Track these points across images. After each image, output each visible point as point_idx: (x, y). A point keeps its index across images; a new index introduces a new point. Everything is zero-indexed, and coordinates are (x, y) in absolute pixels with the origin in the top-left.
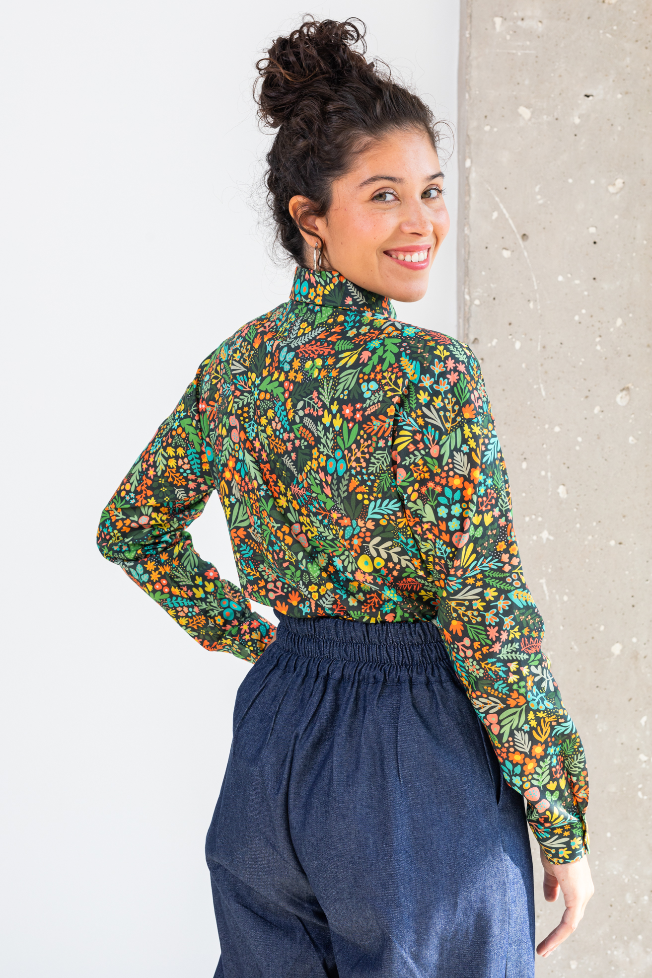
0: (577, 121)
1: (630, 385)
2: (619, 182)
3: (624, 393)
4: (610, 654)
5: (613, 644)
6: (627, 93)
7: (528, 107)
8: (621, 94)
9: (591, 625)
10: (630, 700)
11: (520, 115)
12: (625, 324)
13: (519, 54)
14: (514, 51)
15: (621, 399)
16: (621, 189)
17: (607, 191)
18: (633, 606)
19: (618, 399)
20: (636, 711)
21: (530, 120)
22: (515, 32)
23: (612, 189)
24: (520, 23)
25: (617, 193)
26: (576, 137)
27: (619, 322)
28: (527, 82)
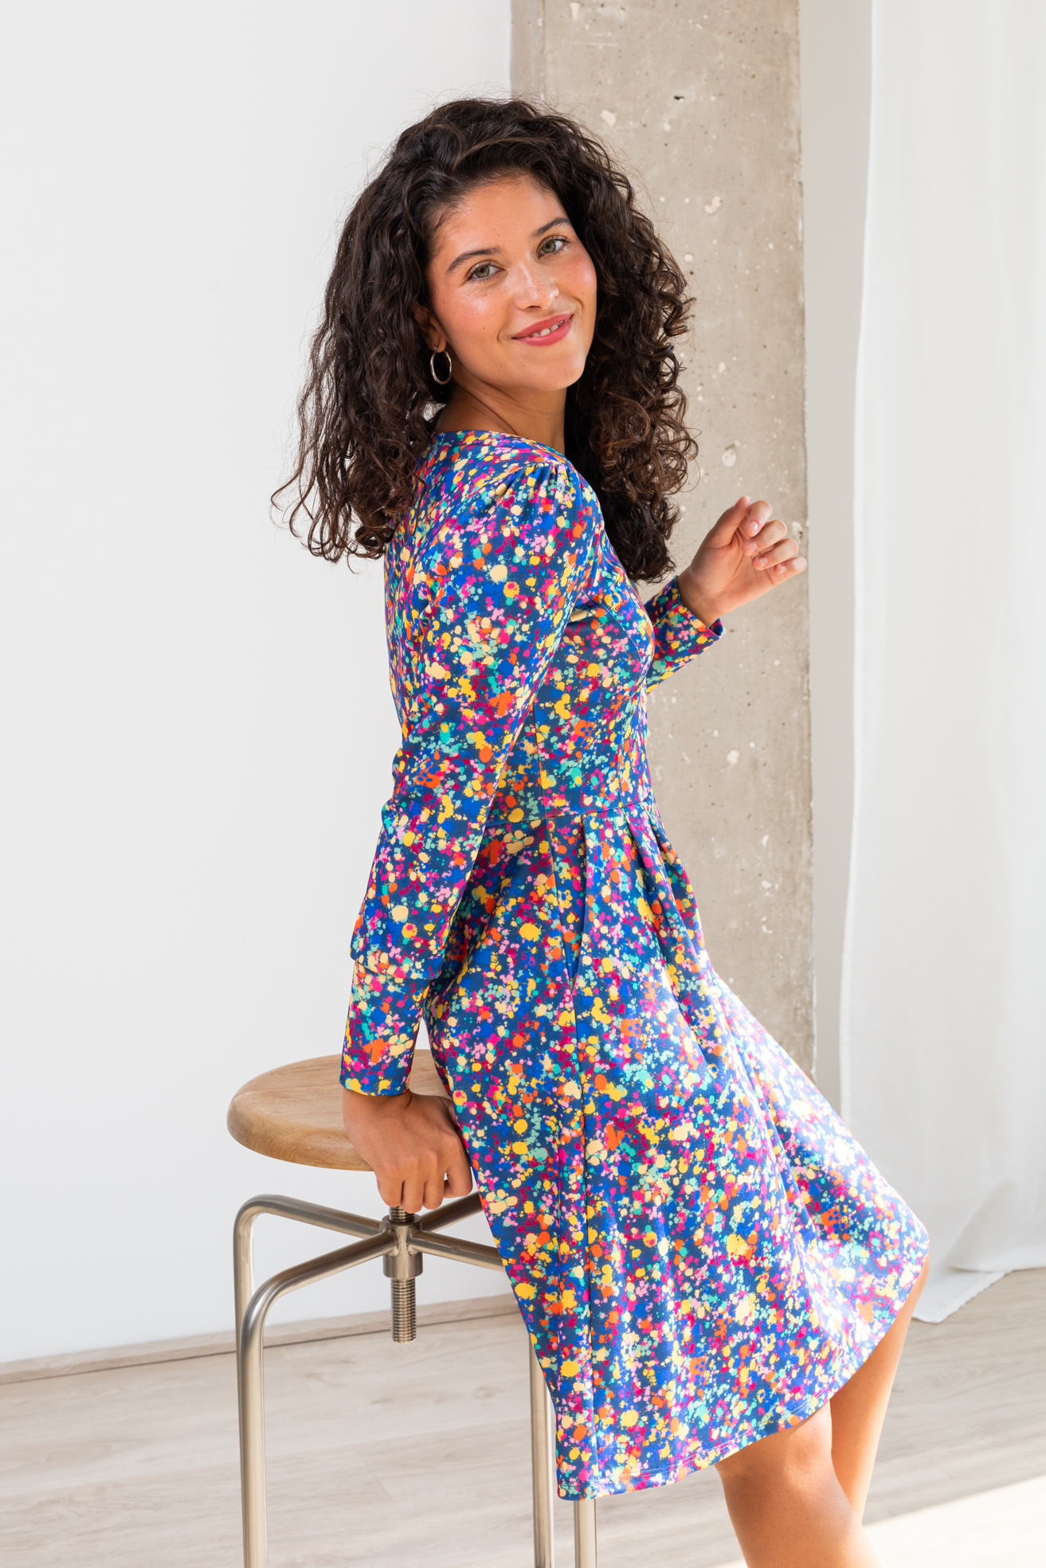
0: (667, 128)
1: (737, 443)
2: (716, 202)
3: (730, 451)
4: (726, 764)
5: (729, 752)
6: (721, 95)
7: (612, 111)
8: (715, 95)
9: (703, 730)
10: (749, 816)
11: (604, 121)
12: (728, 369)
13: (600, 47)
14: (594, 44)
15: (729, 459)
16: (719, 209)
17: (704, 211)
18: (749, 705)
19: (724, 459)
20: (756, 829)
21: (615, 126)
22: (594, 21)
23: (709, 209)
24: (599, 10)
25: (714, 214)
26: (668, 147)
27: (722, 367)
28: (610, 81)
